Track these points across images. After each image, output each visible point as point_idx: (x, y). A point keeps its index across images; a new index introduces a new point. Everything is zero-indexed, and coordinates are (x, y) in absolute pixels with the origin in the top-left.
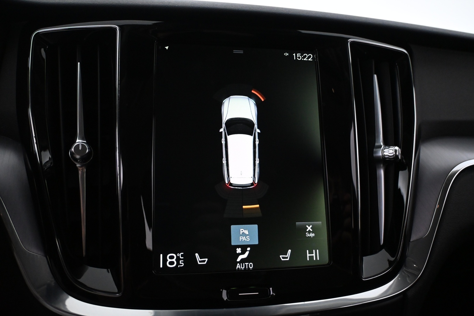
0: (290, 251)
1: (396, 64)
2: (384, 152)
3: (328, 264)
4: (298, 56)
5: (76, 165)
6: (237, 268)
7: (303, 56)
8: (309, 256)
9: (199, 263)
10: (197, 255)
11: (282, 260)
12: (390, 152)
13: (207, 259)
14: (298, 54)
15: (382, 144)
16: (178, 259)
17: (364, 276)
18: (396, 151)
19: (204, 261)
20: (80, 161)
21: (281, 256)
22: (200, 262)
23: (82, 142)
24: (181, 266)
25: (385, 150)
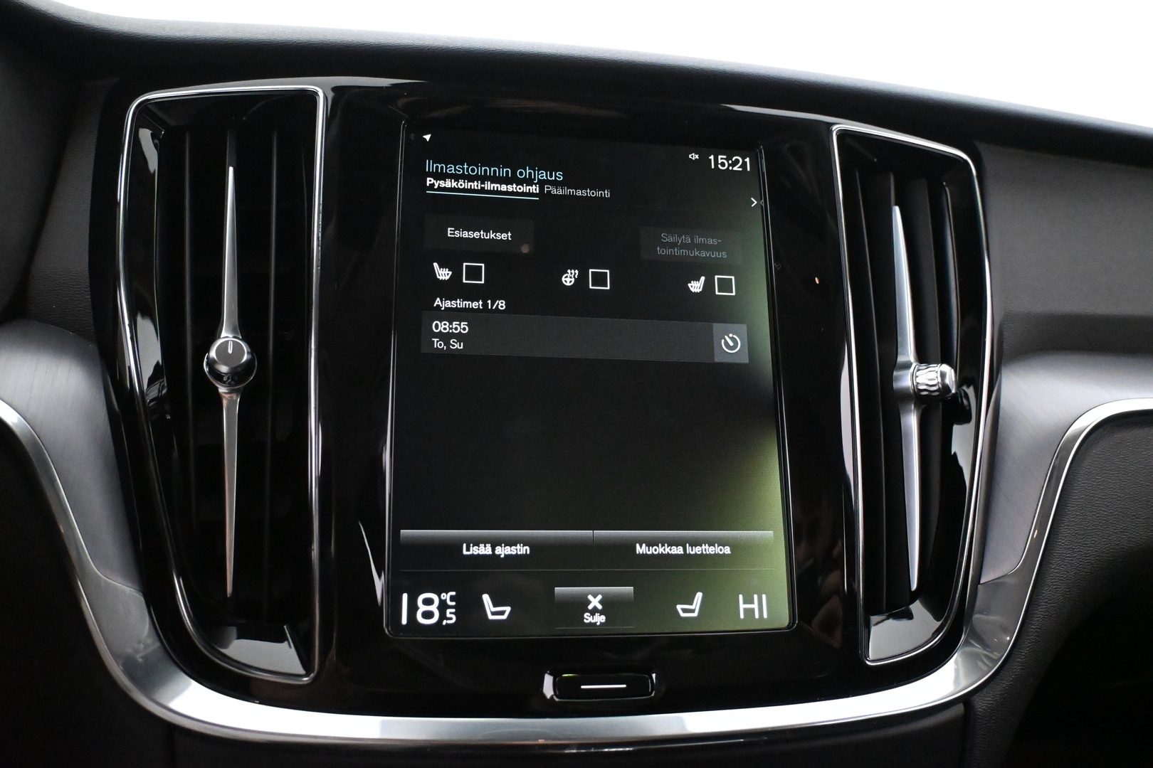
0: (699, 596)
1: (944, 183)
2: (917, 377)
3: (789, 627)
4: (720, 161)
7: (731, 160)
8: (745, 609)
9: (491, 617)
10: (486, 598)
11: (682, 615)
12: (931, 376)
13: (508, 609)
14: (720, 157)
15: (912, 359)
16: (443, 606)
17: (872, 655)
18: (943, 375)
19: (502, 613)
20: (228, 378)
21: (679, 607)
22: (493, 613)
23: (234, 337)
24: (449, 622)
25: (918, 373)
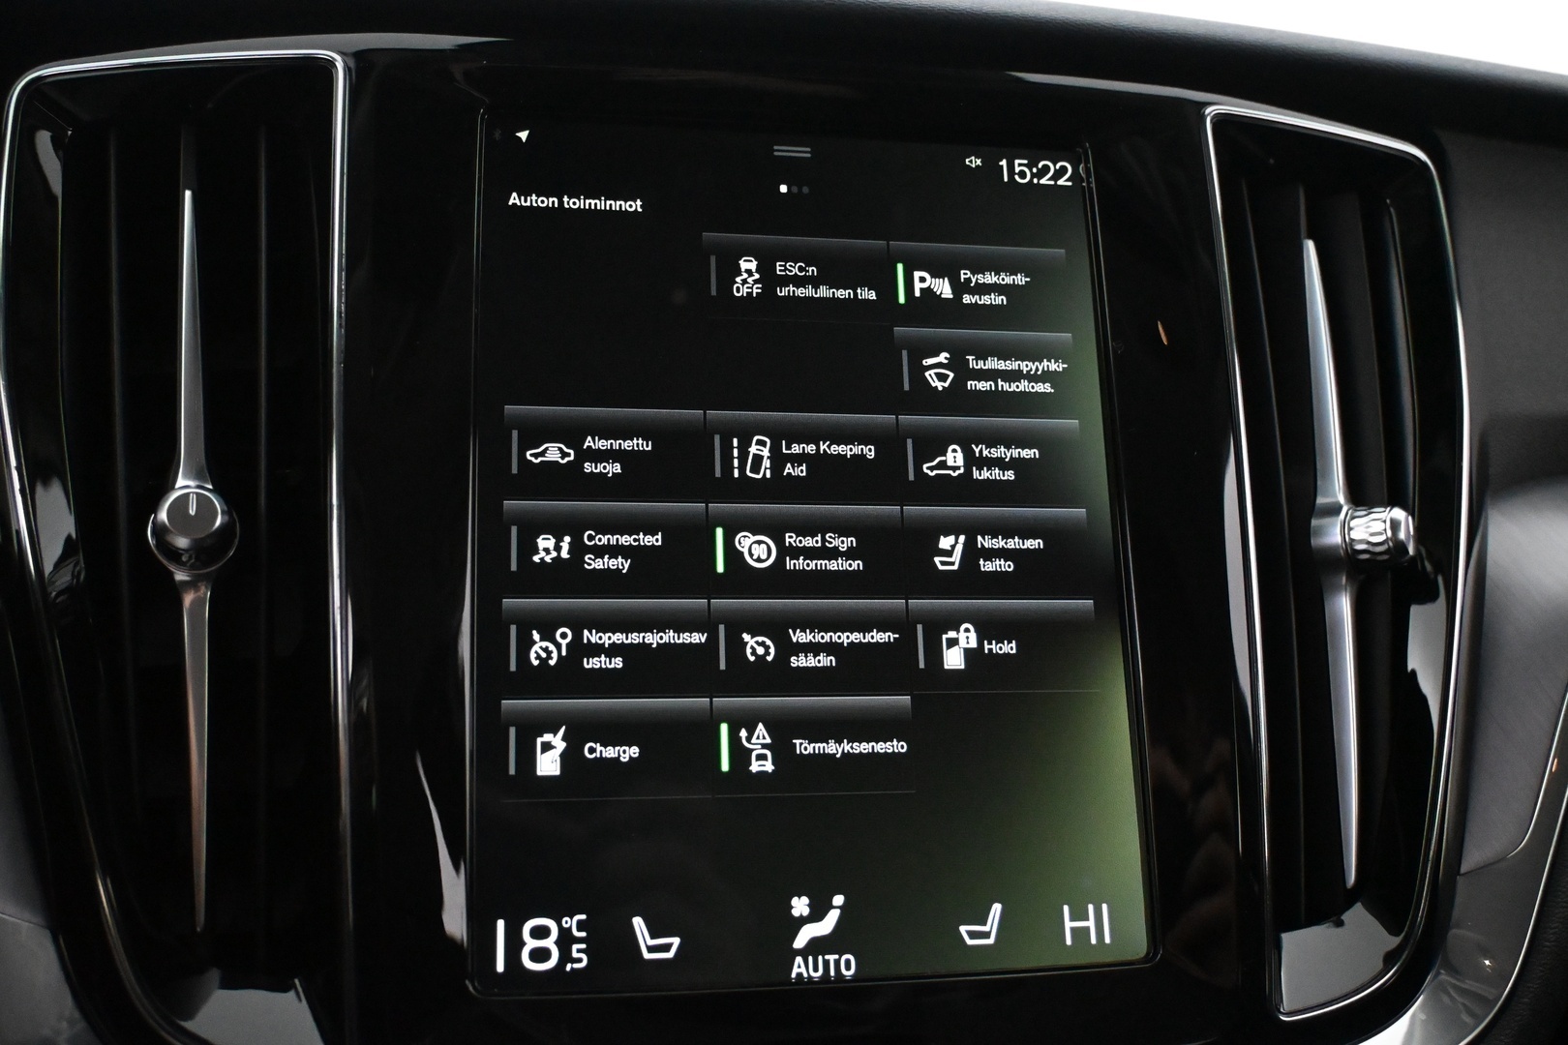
0: (997, 908)
1: (1388, 201)
2: (1350, 529)
3: (1147, 959)
4: (1017, 170)
5: (171, 574)
6: (793, 975)
7: (1037, 166)
8: (1073, 930)
9: (647, 955)
10: (638, 922)
11: (970, 942)
12: (1373, 528)
13: (676, 941)
14: (1017, 162)
15: (1341, 499)
16: (565, 940)
17: (1287, 1004)
18: (1395, 525)
19: (666, 948)
20: (190, 558)
21: (963, 929)
22: (651, 949)
23: (199, 487)
24: (576, 966)
25: (1353, 523)
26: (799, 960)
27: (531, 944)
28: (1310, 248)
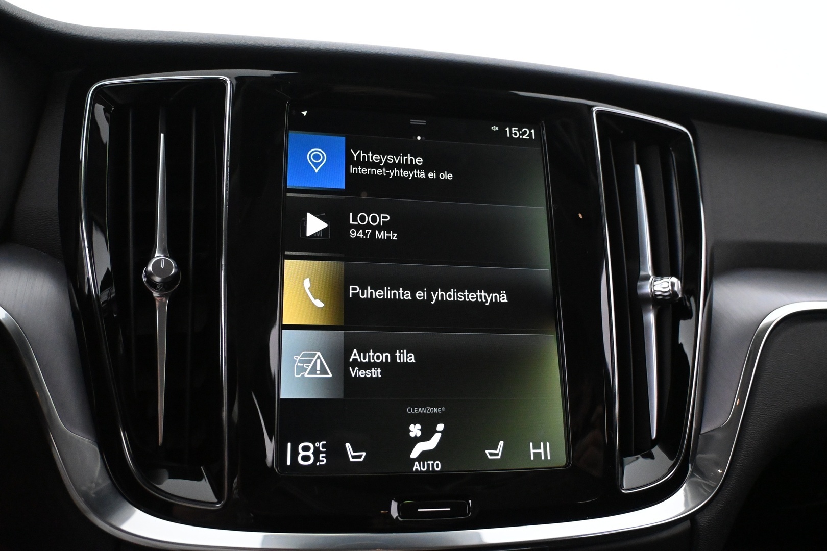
0: (501, 443)
1: (671, 149)
2: (654, 286)
3: (566, 465)
4: (513, 132)
5: (152, 293)
6: (414, 470)
7: (521, 131)
8: (534, 453)
9: (351, 460)
10: (348, 445)
11: (490, 457)
12: (663, 285)
13: (364, 454)
14: (513, 129)
15: (650, 273)
16: (317, 452)
17: (625, 485)
18: (673, 284)
19: (360, 457)
20: (161, 286)
21: (487, 452)
22: (353, 457)
23: (165, 256)
24: (321, 463)
25: (655, 283)
26: (416, 463)
27: (302, 453)
28: (638, 168)
